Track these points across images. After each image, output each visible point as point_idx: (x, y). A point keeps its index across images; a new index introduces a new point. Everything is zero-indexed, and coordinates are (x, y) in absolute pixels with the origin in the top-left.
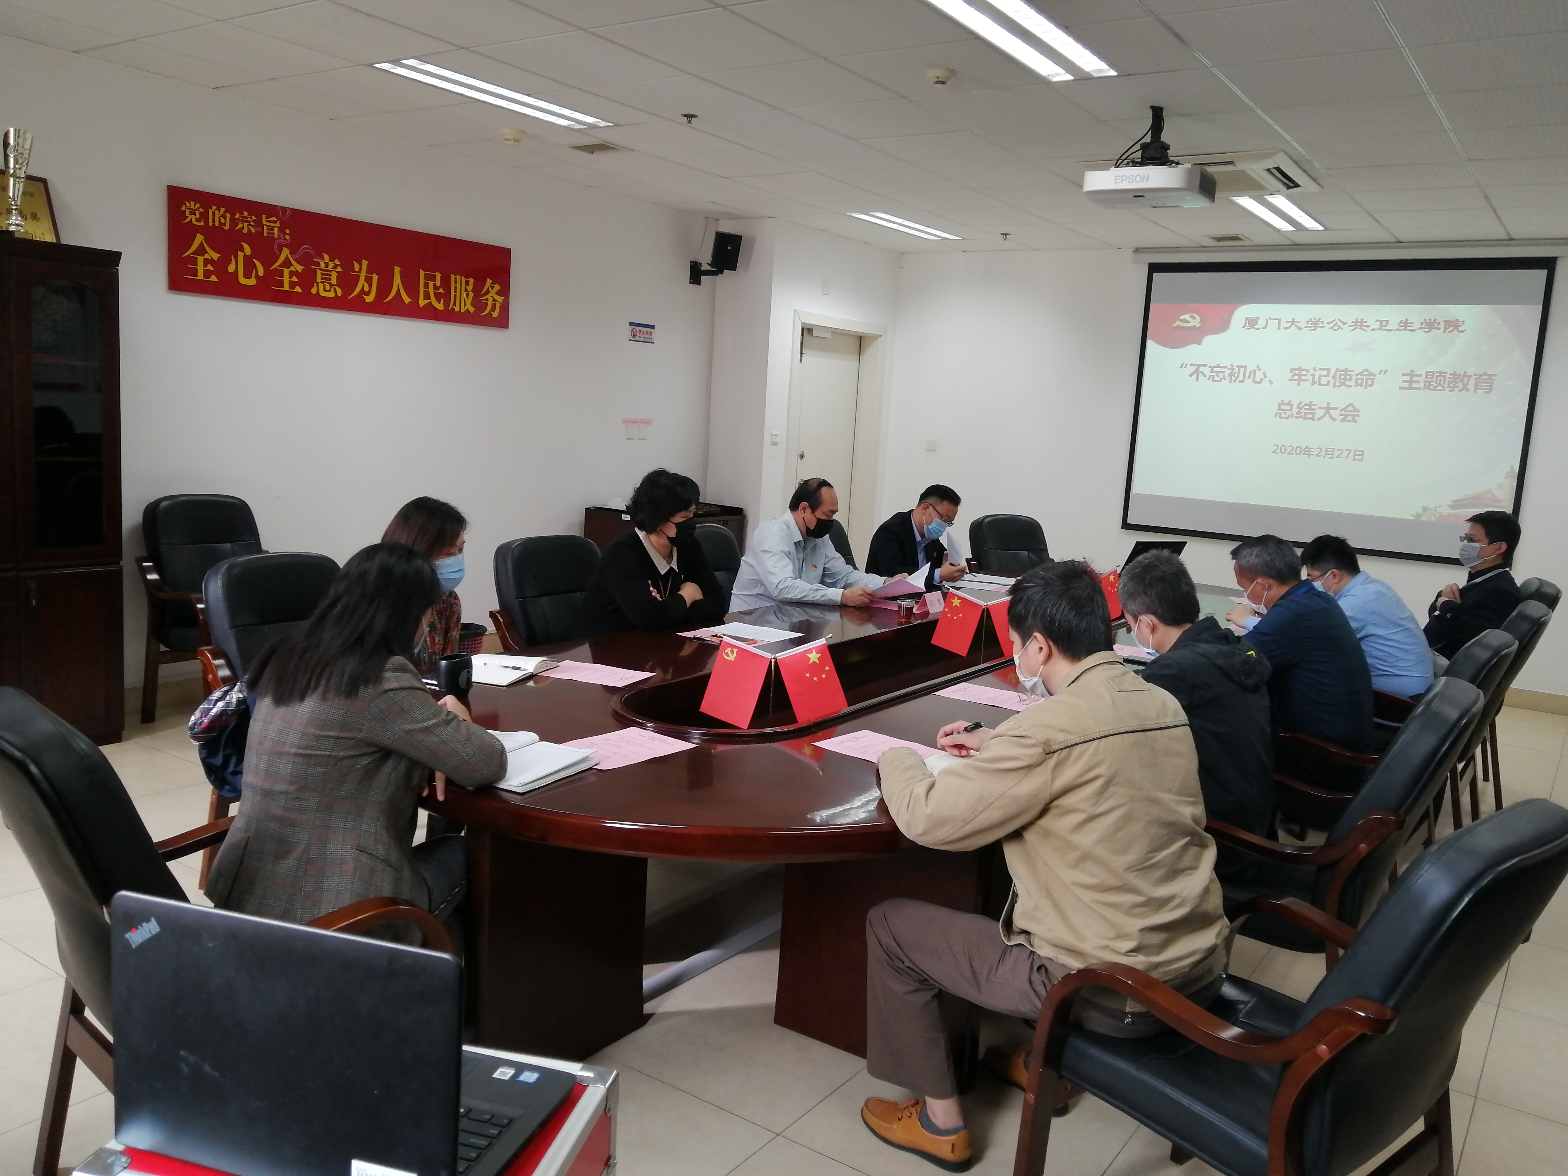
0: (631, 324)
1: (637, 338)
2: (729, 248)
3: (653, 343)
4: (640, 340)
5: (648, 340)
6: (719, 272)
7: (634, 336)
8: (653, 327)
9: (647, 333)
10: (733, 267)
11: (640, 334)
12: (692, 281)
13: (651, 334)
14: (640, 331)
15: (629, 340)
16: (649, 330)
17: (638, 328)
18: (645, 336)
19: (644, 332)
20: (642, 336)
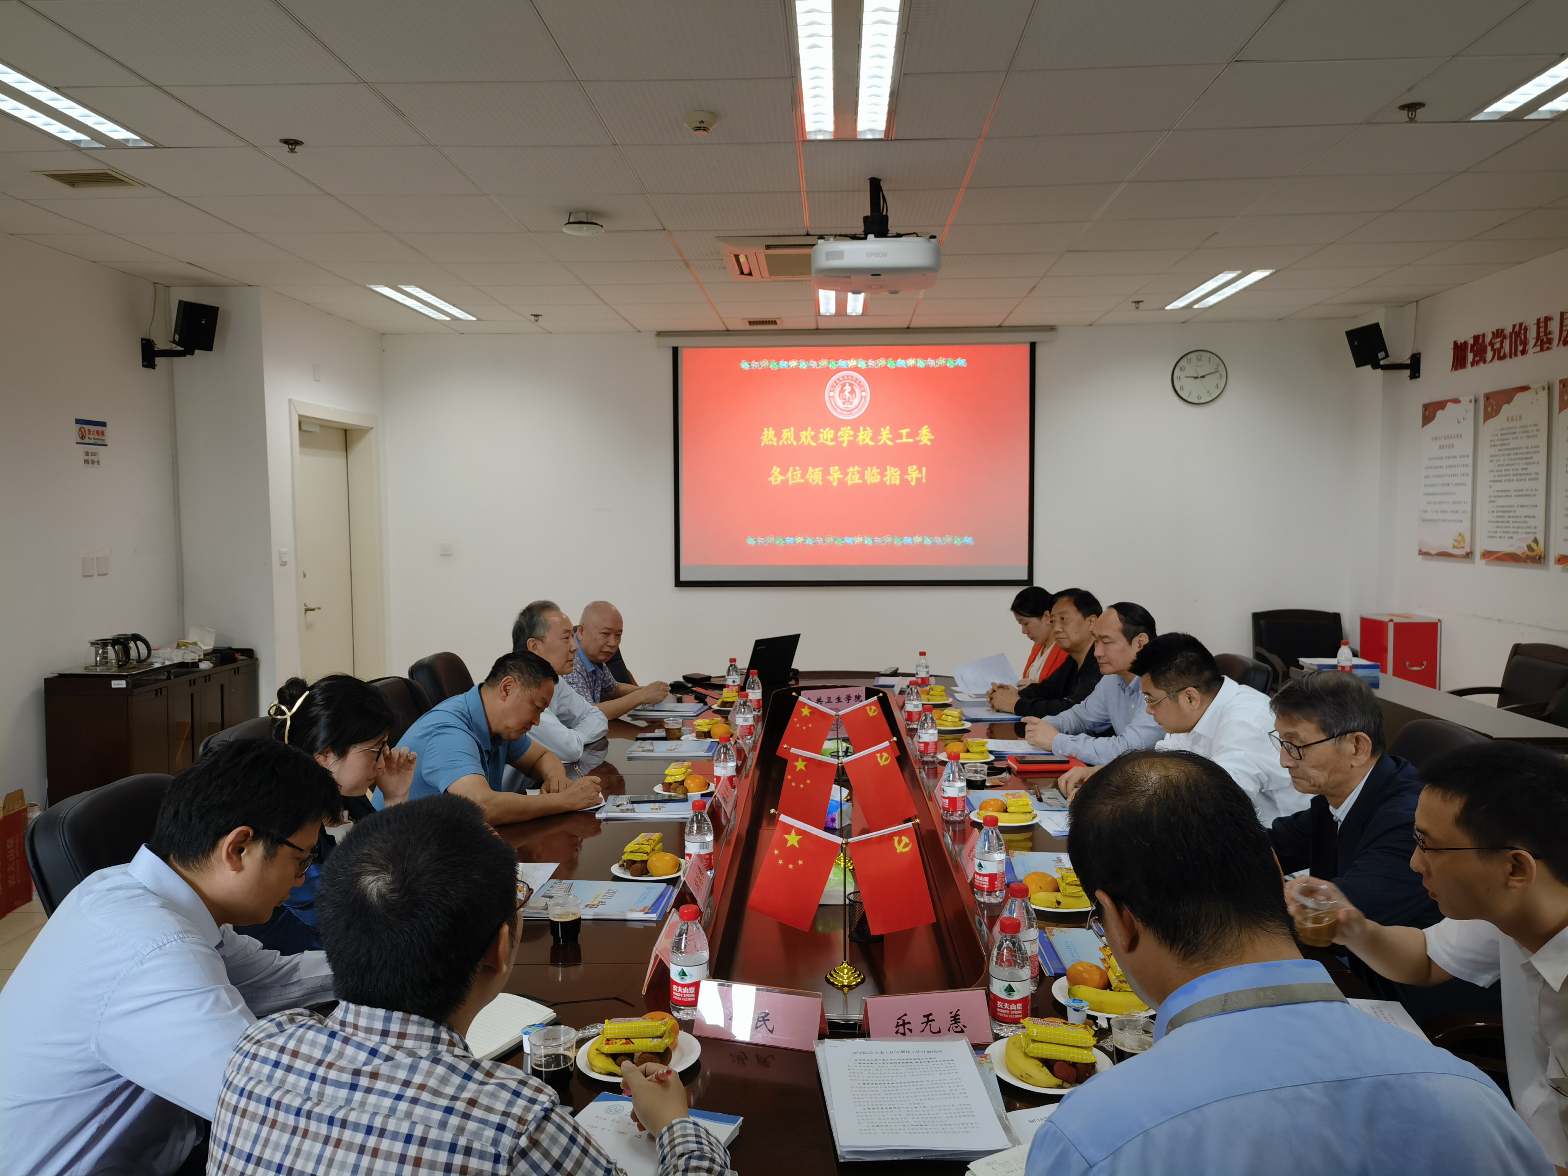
0: (78, 421)
1: (86, 440)
2: (203, 322)
3: (106, 445)
4: (92, 441)
5: (99, 442)
6: (188, 351)
7: (82, 437)
8: (104, 424)
9: (98, 432)
10: (209, 347)
11: (89, 434)
12: (145, 363)
13: (103, 433)
14: (89, 430)
15: (77, 443)
16: (100, 428)
17: (87, 427)
18: (97, 437)
19: (94, 431)
20: (91, 436)
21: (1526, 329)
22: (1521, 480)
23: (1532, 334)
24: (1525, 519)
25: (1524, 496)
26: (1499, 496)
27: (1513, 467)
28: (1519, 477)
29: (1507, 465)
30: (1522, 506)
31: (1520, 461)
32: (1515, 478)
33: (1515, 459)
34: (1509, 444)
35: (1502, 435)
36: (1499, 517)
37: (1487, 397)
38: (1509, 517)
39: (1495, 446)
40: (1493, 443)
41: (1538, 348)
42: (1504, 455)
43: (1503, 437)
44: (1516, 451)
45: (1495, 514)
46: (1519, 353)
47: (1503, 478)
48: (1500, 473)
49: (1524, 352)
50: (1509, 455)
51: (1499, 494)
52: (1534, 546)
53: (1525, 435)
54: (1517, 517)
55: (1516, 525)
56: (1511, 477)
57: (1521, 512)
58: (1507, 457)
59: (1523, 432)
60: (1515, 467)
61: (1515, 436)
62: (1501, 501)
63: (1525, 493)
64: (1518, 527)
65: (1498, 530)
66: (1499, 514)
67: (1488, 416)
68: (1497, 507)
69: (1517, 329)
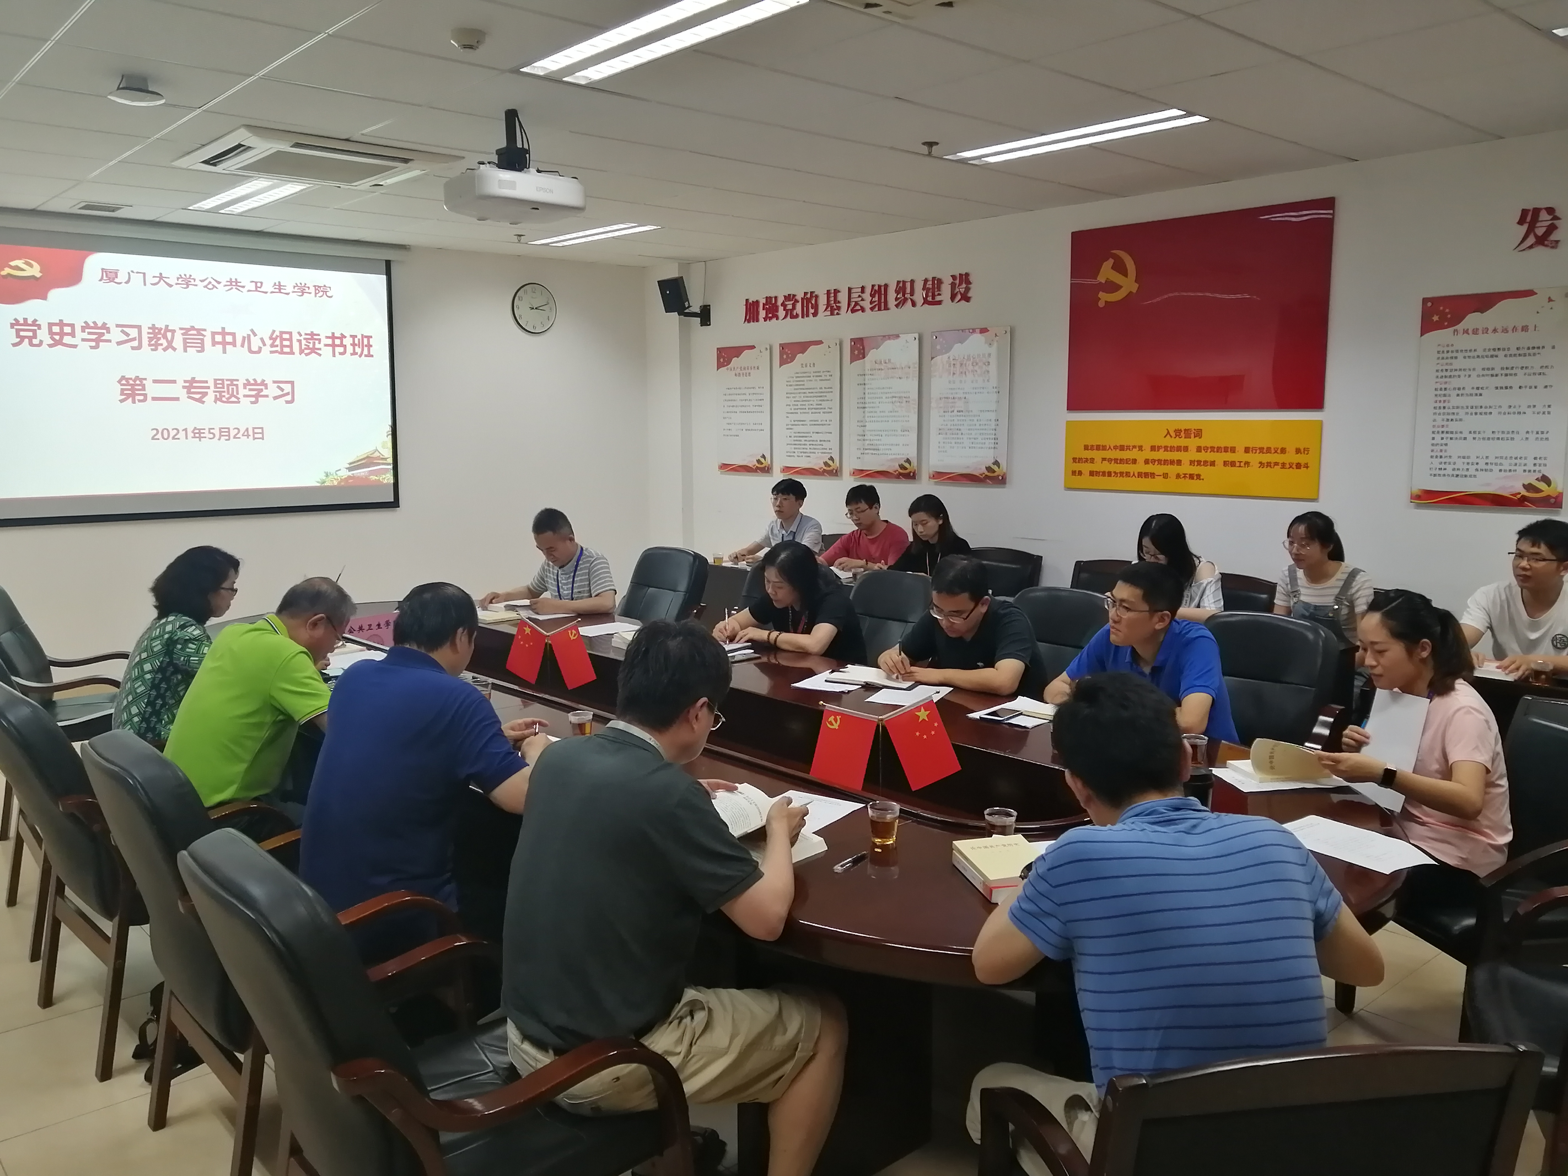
21: (817, 297)
22: (815, 413)
23: (823, 301)
24: (821, 443)
25: (818, 425)
26: (796, 425)
27: (808, 403)
28: (814, 411)
29: (803, 401)
30: (817, 433)
31: (815, 399)
32: (810, 411)
33: (810, 397)
34: (804, 385)
35: (797, 377)
36: (797, 440)
37: (783, 346)
38: (806, 440)
39: (790, 385)
40: (788, 383)
41: (829, 313)
42: (800, 393)
43: (798, 379)
44: (810, 391)
45: (793, 438)
46: (811, 315)
47: (799, 411)
48: (797, 407)
49: (815, 314)
50: (804, 393)
51: (796, 423)
52: (830, 462)
53: (818, 378)
54: (813, 441)
55: (812, 447)
56: (807, 411)
57: (815, 437)
58: (802, 395)
59: (817, 376)
60: (811, 403)
61: (809, 379)
62: (797, 429)
63: (819, 423)
64: (815, 449)
65: (796, 451)
66: (795, 439)
67: (782, 362)
68: (795, 433)
69: (809, 296)
